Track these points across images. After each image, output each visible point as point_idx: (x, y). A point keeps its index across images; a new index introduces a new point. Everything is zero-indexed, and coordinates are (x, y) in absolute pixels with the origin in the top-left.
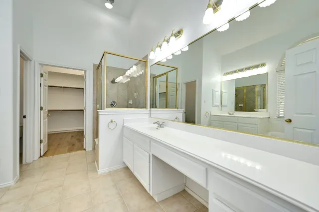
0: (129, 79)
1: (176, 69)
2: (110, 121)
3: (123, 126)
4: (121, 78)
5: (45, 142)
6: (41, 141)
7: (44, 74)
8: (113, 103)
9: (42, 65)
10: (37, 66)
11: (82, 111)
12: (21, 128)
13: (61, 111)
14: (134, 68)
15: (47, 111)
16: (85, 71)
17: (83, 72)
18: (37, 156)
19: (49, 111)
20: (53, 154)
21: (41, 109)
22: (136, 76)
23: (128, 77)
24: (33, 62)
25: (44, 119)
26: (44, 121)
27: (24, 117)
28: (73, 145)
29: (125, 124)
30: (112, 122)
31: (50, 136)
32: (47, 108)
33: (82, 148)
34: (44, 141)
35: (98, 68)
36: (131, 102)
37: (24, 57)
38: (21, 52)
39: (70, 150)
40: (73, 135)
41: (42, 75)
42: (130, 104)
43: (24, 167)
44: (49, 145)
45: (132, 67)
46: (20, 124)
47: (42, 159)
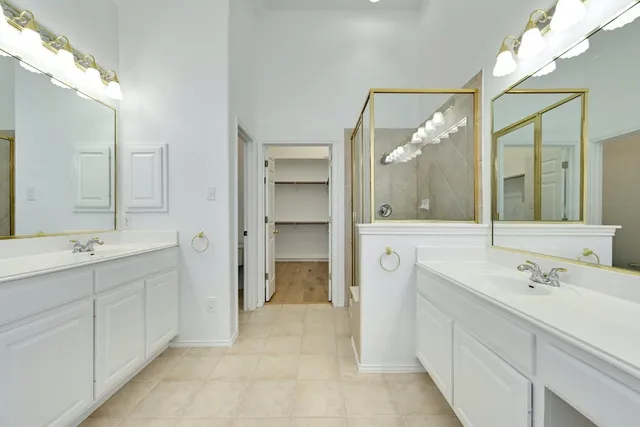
0: (419, 152)
1: (581, 93)
2: (385, 251)
3: (416, 267)
4: (400, 150)
5: (272, 277)
6: (266, 276)
7: (270, 161)
8: (384, 209)
9: (266, 145)
10: (260, 148)
11: (325, 224)
12: (241, 251)
14: (438, 118)
15: (273, 223)
16: (330, 146)
17: (327, 148)
18: (261, 301)
19: (276, 224)
20: (283, 302)
21: (266, 220)
22: (438, 140)
23: (417, 145)
24: (254, 143)
25: (270, 238)
26: (270, 241)
27: (245, 233)
28: (311, 289)
29: (420, 262)
30: (389, 253)
31: (279, 265)
32: (273, 219)
33: (325, 298)
34: (270, 276)
35: (353, 135)
36: (425, 205)
37: (243, 137)
38: (239, 128)
39: (308, 299)
40: (310, 268)
41: (266, 164)
42: (424, 210)
43: (246, 316)
44: (277, 282)
45: (431, 118)
46: (239, 243)
47: (268, 306)
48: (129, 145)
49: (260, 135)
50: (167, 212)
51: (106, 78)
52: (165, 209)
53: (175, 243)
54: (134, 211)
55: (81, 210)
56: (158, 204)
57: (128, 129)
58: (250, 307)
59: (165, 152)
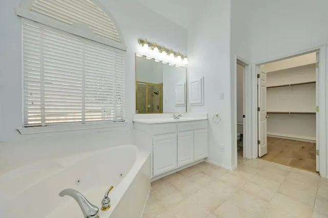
6: (259, 142)
7: (261, 74)
9: (258, 65)
13: (288, 113)
15: (265, 112)
18: (255, 156)
20: (271, 160)
21: (259, 109)
25: (262, 120)
26: (263, 122)
27: (244, 116)
28: (300, 159)
32: (265, 110)
34: (262, 143)
38: (238, 60)
40: (304, 146)
41: (258, 76)
43: (244, 160)
47: (260, 160)
48: (190, 80)
49: (253, 60)
50: (203, 105)
51: (183, 57)
52: (202, 104)
53: (206, 118)
54: (192, 105)
55: (178, 106)
56: (200, 102)
57: (190, 74)
58: (247, 157)
59: (202, 80)
